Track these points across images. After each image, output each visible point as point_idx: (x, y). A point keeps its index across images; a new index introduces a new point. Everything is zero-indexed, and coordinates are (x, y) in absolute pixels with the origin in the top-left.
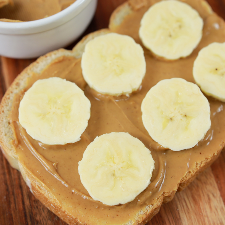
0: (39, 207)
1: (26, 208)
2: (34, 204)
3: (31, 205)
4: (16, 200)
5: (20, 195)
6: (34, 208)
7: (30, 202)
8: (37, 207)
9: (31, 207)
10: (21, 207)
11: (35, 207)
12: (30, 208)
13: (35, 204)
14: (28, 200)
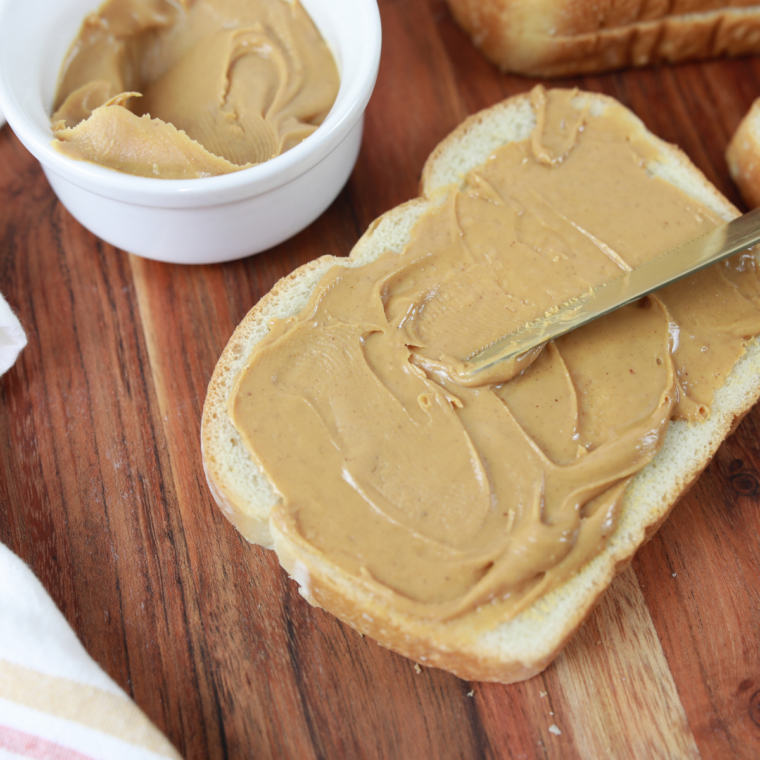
0: (221, 629)
1: (192, 631)
2: (210, 622)
3: (202, 624)
4: (169, 611)
5: (178, 601)
6: (211, 630)
7: (201, 618)
8: (217, 629)
9: (204, 629)
10: (181, 629)
11: (213, 628)
12: (201, 632)
13: (213, 621)
14: (197, 612)
